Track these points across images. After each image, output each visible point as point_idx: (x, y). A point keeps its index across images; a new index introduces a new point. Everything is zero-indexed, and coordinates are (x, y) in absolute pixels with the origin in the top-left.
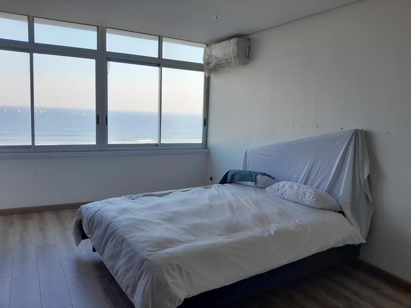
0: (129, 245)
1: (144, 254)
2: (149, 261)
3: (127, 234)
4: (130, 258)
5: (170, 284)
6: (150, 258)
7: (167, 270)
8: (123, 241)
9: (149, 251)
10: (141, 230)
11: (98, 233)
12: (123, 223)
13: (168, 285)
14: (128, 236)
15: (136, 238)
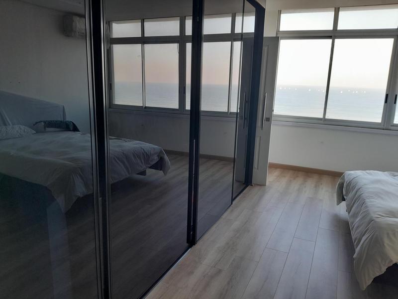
0: (366, 207)
1: (374, 216)
2: (375, 222)
3: (368, 199)
4: (364, 217)
5: (385, 245)
6: (377, 220)
7: (388, 234)
8: (363, 203)
9: (378, 214)
10: (382, 198)
11: (351, 195)
12: (370, 190)
13: (383, 245)
14: (368, 200)
15: (375, 203)
